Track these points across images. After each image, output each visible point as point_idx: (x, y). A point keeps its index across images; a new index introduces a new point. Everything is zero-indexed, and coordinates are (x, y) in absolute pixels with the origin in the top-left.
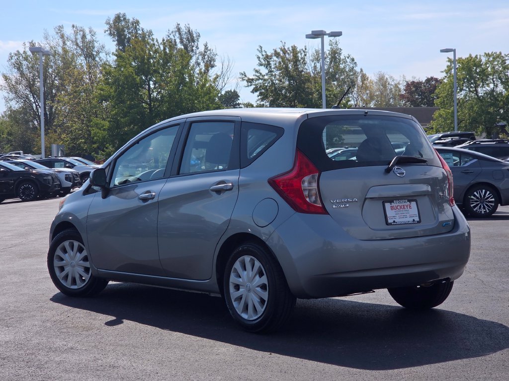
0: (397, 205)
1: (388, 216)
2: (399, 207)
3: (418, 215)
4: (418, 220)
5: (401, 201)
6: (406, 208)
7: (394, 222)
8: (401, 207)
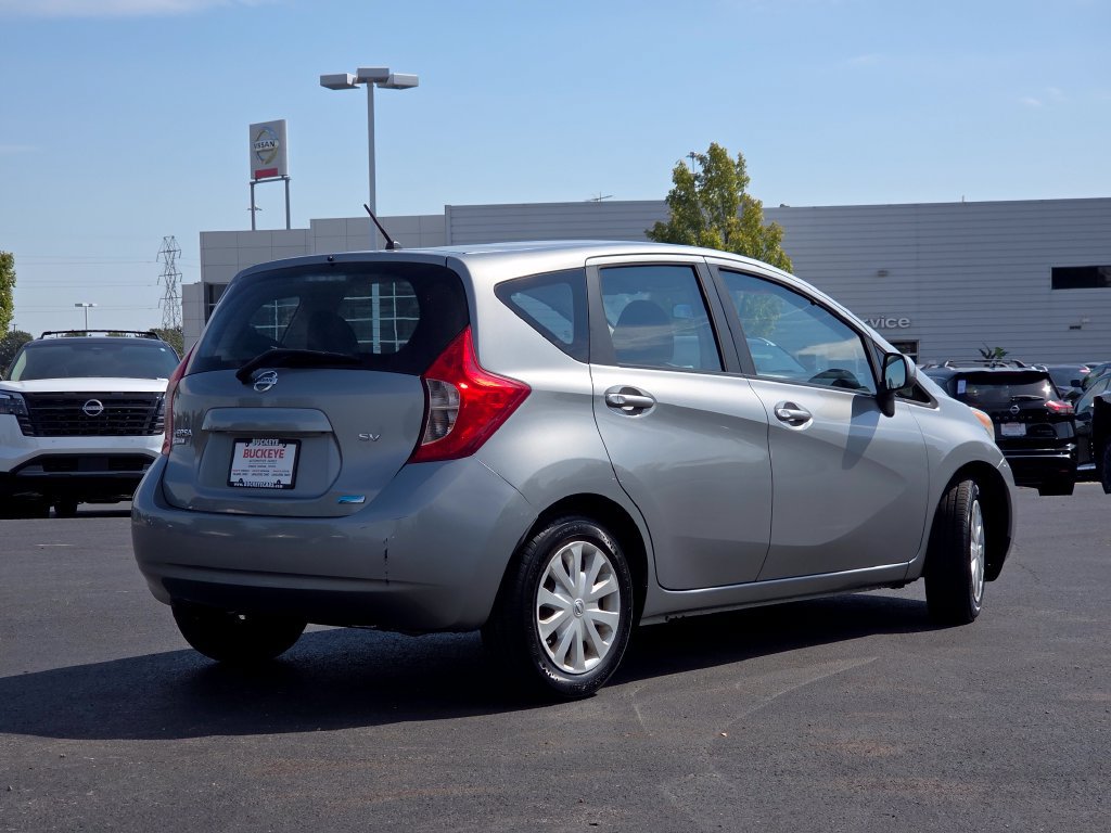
0: (257, 447)
1: (233, 468)
2: (260, 453)
3: (291, 473)
4: (289, 482)
5: (266, 442)
6: (273, 455)
7: (241, 480)
8: (264, 453)
